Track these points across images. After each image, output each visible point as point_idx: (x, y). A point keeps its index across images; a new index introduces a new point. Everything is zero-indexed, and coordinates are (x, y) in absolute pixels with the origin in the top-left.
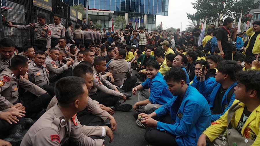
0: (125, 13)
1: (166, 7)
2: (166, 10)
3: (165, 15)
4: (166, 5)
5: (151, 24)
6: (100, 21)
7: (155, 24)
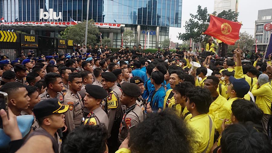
0: (137, 25)
1: (179, 19)
2: (179, 22)
3: (178, 27)
4: (179, 17)
5: (164, 36)
6: (112, 33)
7: (168, 36)
